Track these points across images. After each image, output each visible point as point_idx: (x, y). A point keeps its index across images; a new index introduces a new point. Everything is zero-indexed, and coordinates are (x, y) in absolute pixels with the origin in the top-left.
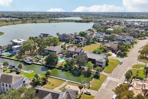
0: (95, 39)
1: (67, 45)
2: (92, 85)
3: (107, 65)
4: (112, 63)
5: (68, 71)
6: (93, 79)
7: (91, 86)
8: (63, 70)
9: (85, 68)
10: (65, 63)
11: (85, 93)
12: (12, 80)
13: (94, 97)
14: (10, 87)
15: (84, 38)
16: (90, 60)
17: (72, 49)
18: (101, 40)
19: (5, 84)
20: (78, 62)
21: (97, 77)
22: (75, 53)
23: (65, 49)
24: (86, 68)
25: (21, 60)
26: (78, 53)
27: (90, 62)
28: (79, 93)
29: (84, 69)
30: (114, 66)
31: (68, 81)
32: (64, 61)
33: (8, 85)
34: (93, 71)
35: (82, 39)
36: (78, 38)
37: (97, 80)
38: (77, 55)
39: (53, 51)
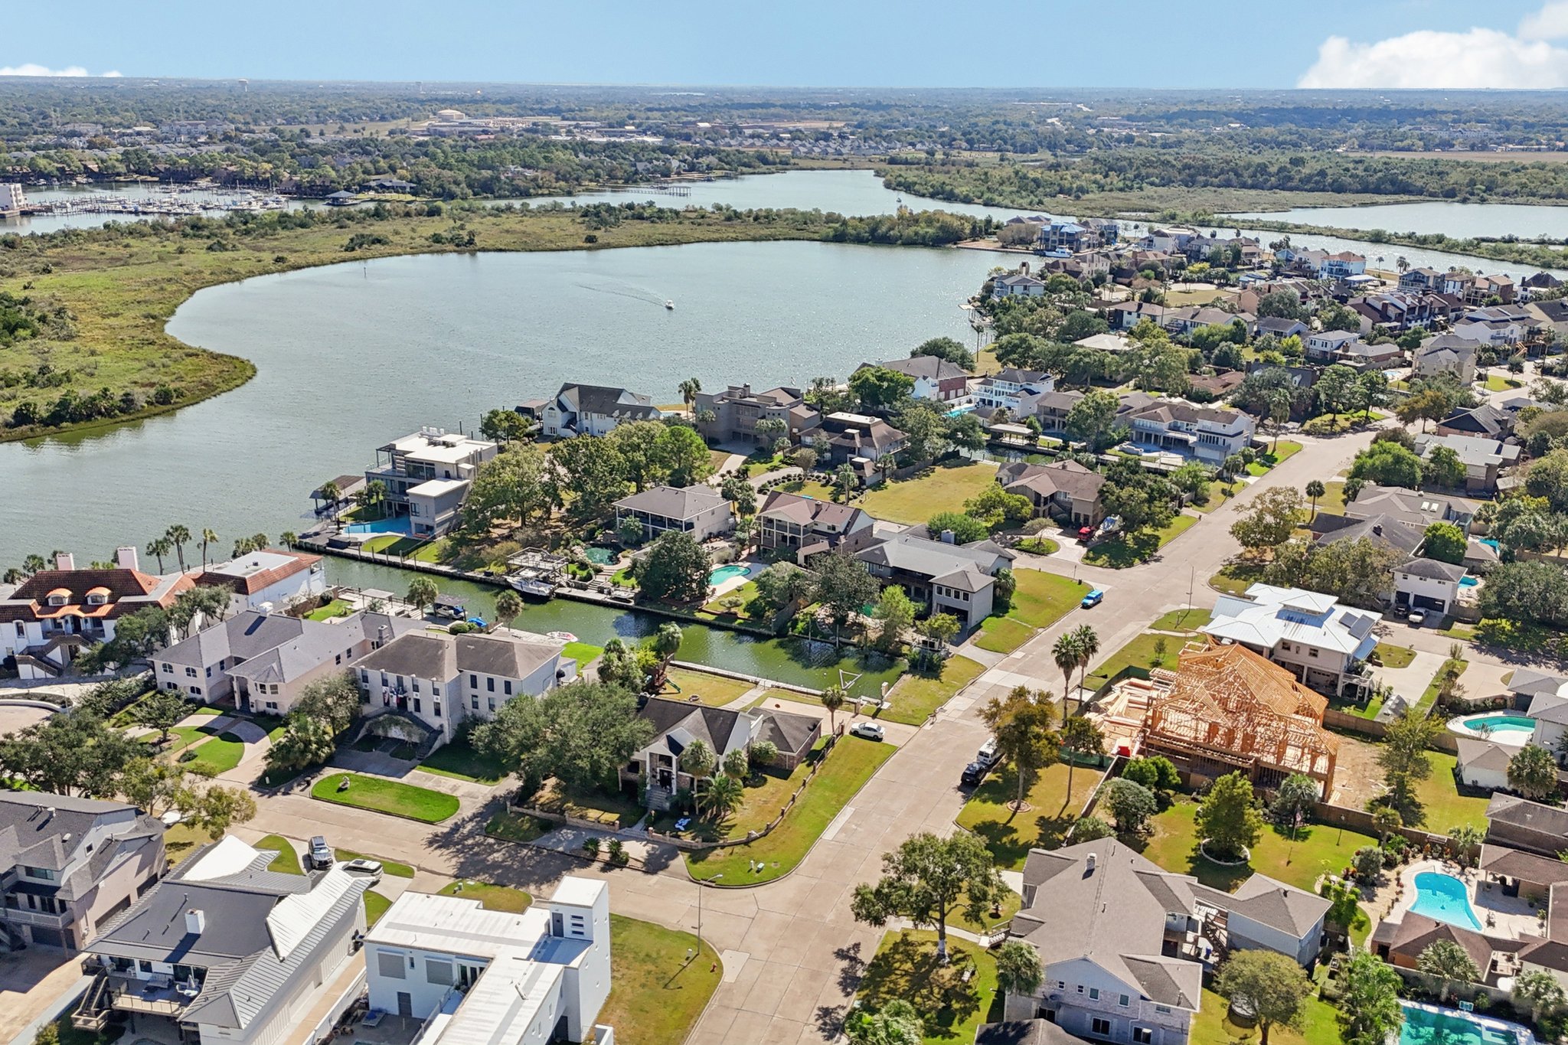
0: (961, 433)
1: (759, 476)
2: (895, 702)
3: (1000, 606)
4: (1037, 601)
5: (769, 637)
6: (907, 677)
7: (886, 706)
8: (740, 632)
9: (869, 621)
10: (753, 594)
11: (855, 733)
12: (513, 662)
13: (895, 750)
14: (508, 690)
15: (880, 429)
16: (901, 576)
17: (794, 512)
18: (1015, 433)
19: (482, 678)
20: (828, 592)
21: (927, 666)
22: (814, 534)
23: (747, 508)
24: (873, 626)
25: (478, 574)
26: (833, 537)
27: (896, 591)
28: (826, 730)
29: (862, 627)
30: (1048, 612)
31: (769, 683)
32: (742, 581)
33: (499, 681)
34: (912, 638)
35: (865, 431)
36: (839, 427)
37: (923, 682)
38: (824, 545)
39: (673, 523)
